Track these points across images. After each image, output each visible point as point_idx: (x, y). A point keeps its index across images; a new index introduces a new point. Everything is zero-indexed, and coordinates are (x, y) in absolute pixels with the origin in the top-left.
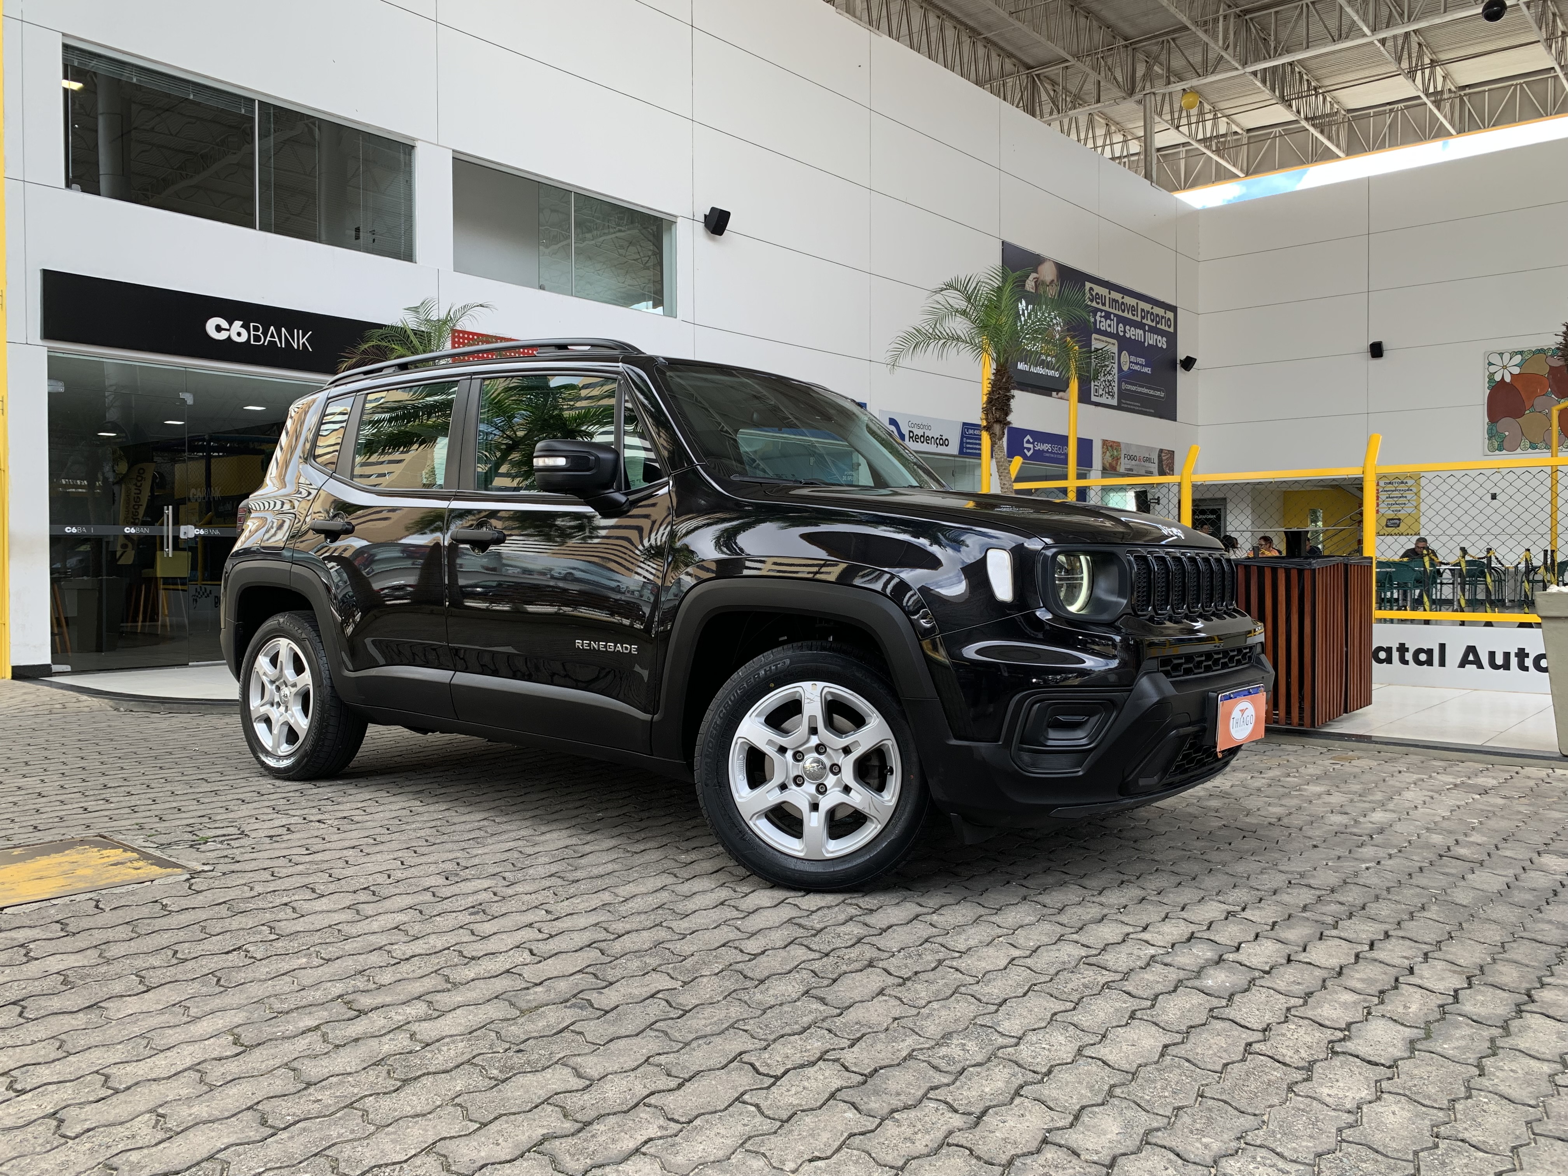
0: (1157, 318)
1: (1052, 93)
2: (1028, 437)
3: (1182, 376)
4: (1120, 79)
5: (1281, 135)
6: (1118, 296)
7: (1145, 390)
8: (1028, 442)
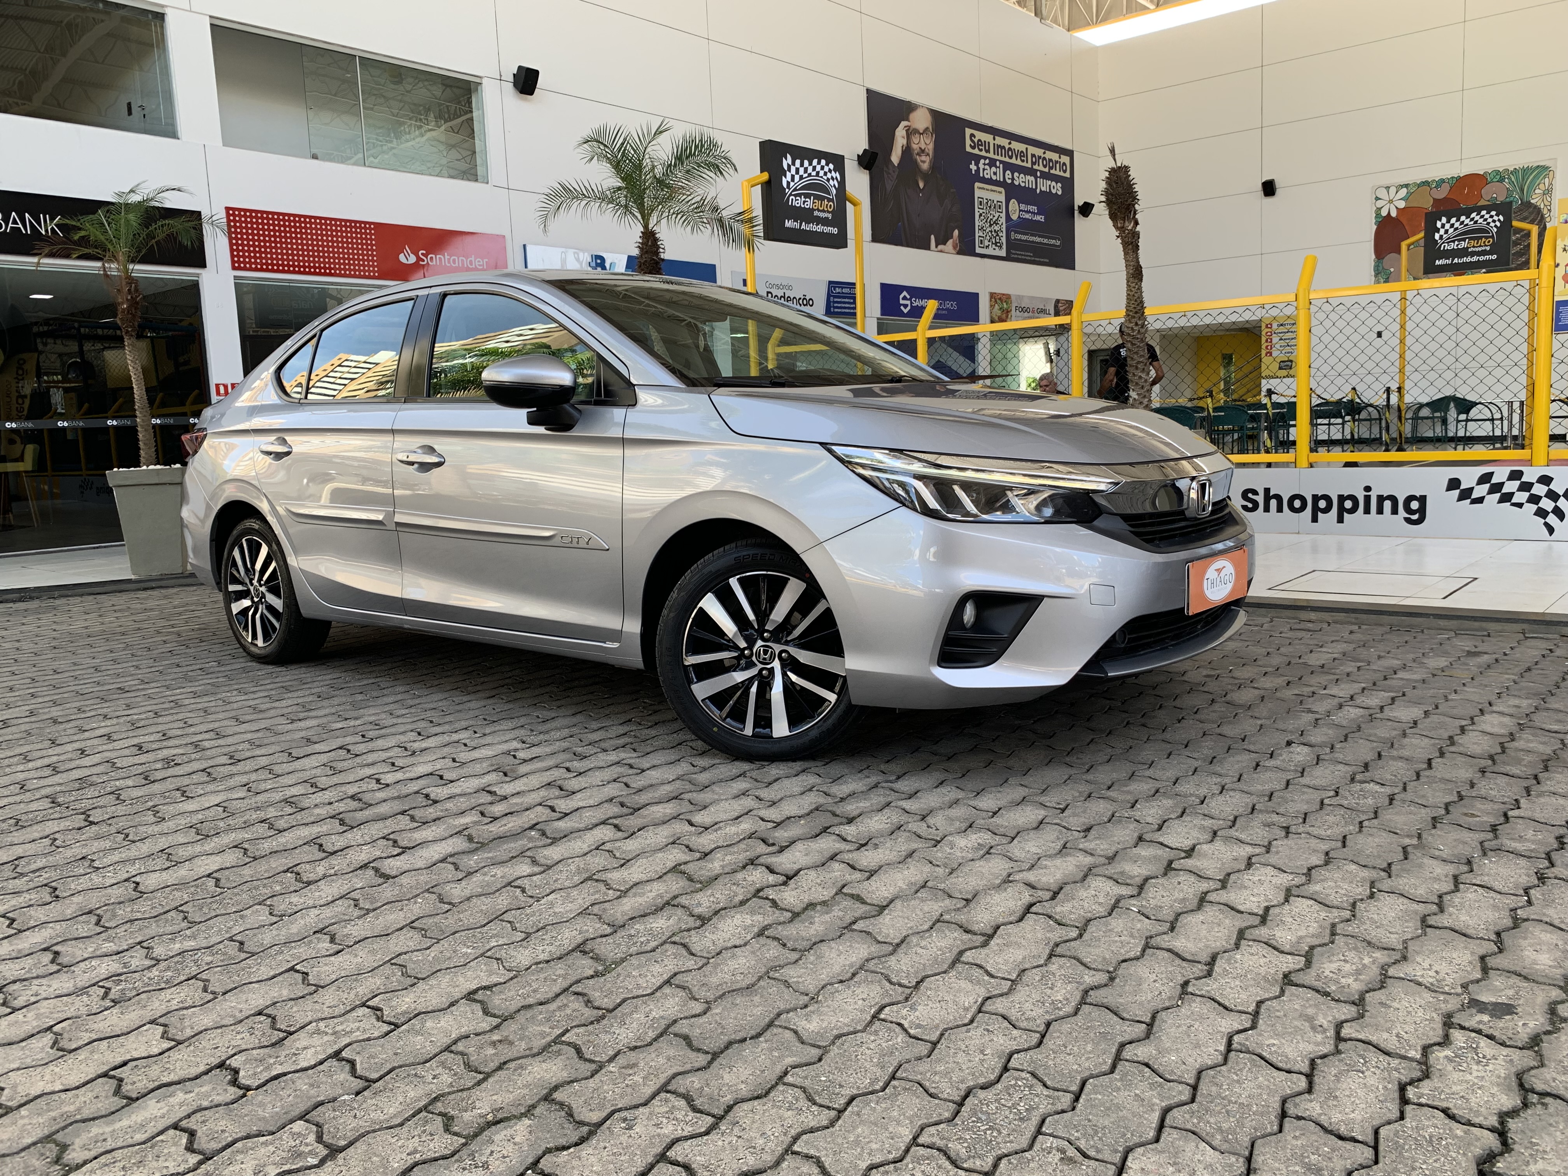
0: (1049, 163)
2: (905, 293)
3: (1080, 223)
6: (1003, 142)
7: (1038, 239)
8: (905, 298)
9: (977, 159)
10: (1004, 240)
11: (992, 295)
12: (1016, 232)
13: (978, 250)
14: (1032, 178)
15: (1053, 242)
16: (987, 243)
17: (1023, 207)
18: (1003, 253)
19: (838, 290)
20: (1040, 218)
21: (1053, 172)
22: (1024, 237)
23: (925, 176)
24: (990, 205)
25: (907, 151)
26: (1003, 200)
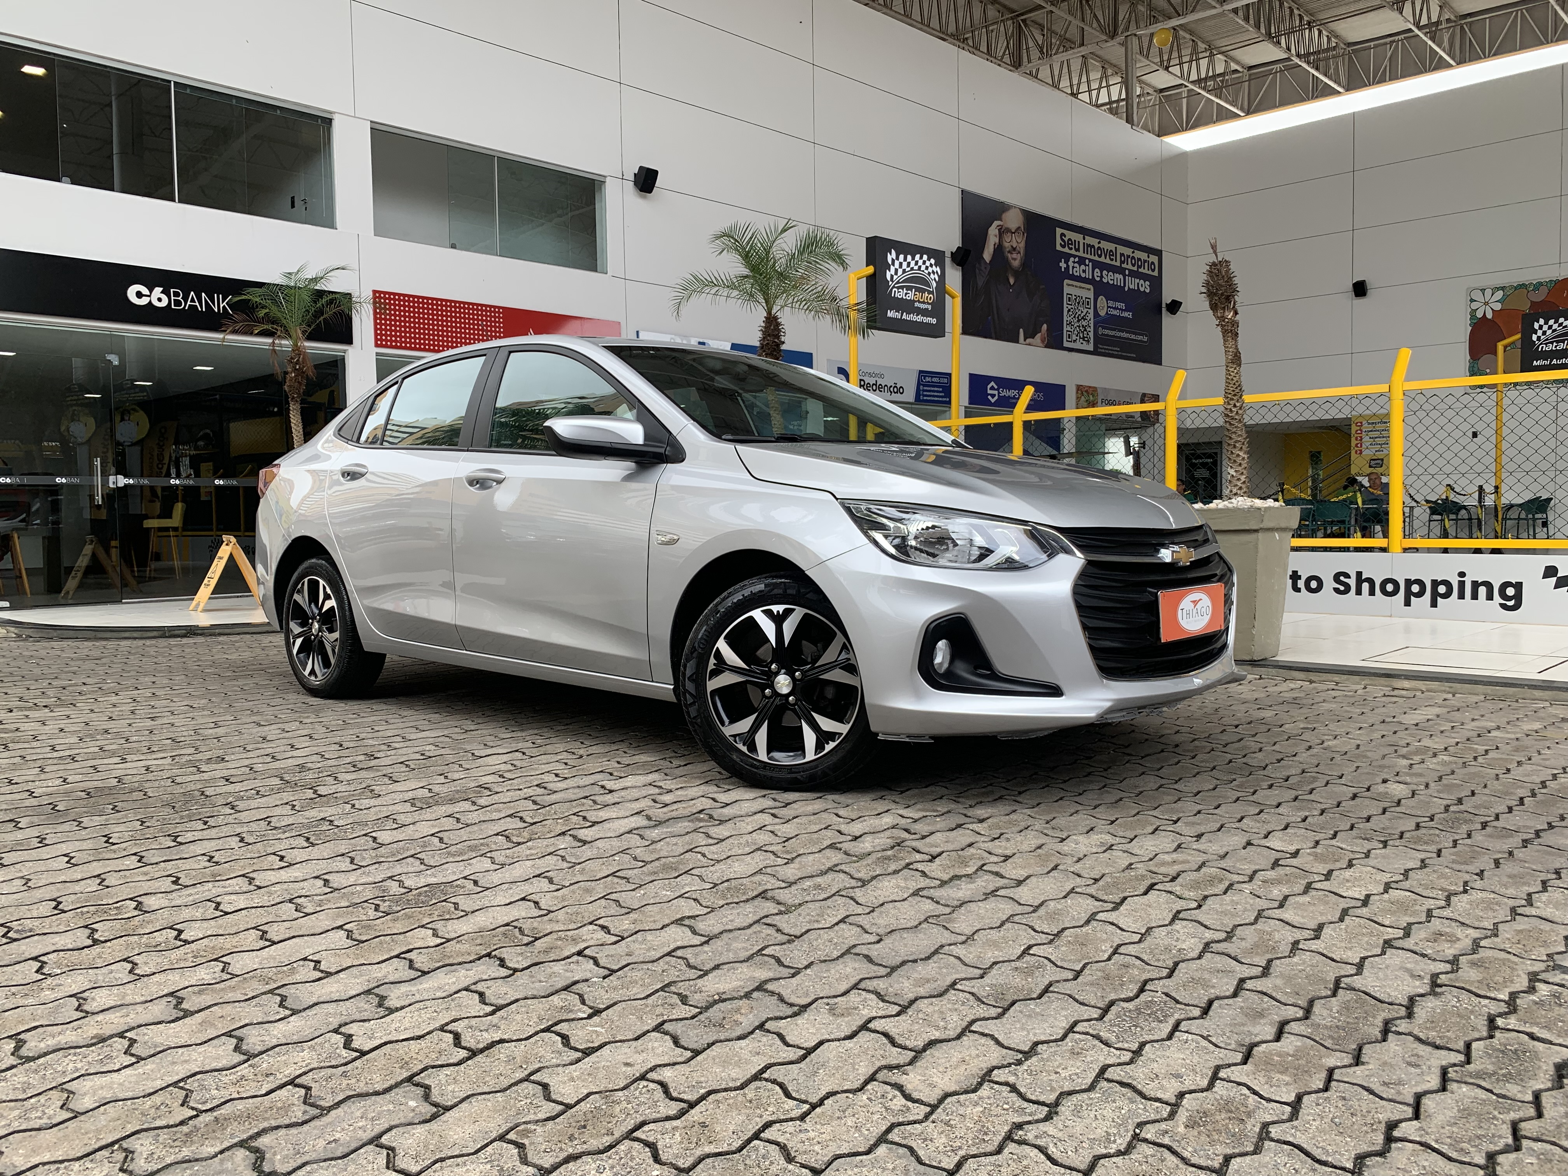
0: (1139, 262)
2: (992, 384)
3: (1167, 320)
4: (1102, 22)
6: (1093, 241)
7: (1125, 335)
8: (992, 388)
9: (1067, 257)
10: (1091, 334)
11: (1079, 388)
12: (1104, 328)
13: (1066, 344)
14: (1121, 277)
15: (1140, 338)
16: (1074, 337)
17: (1111, 303)
18: (1091, 347)
19: (928, 379)
20: (1128, 315)
21: (1141, 270)
22: (1112, 333)
23: (1016, 273)
24: (1079, 301)
25: (999, 249)
26: (1092, 297)
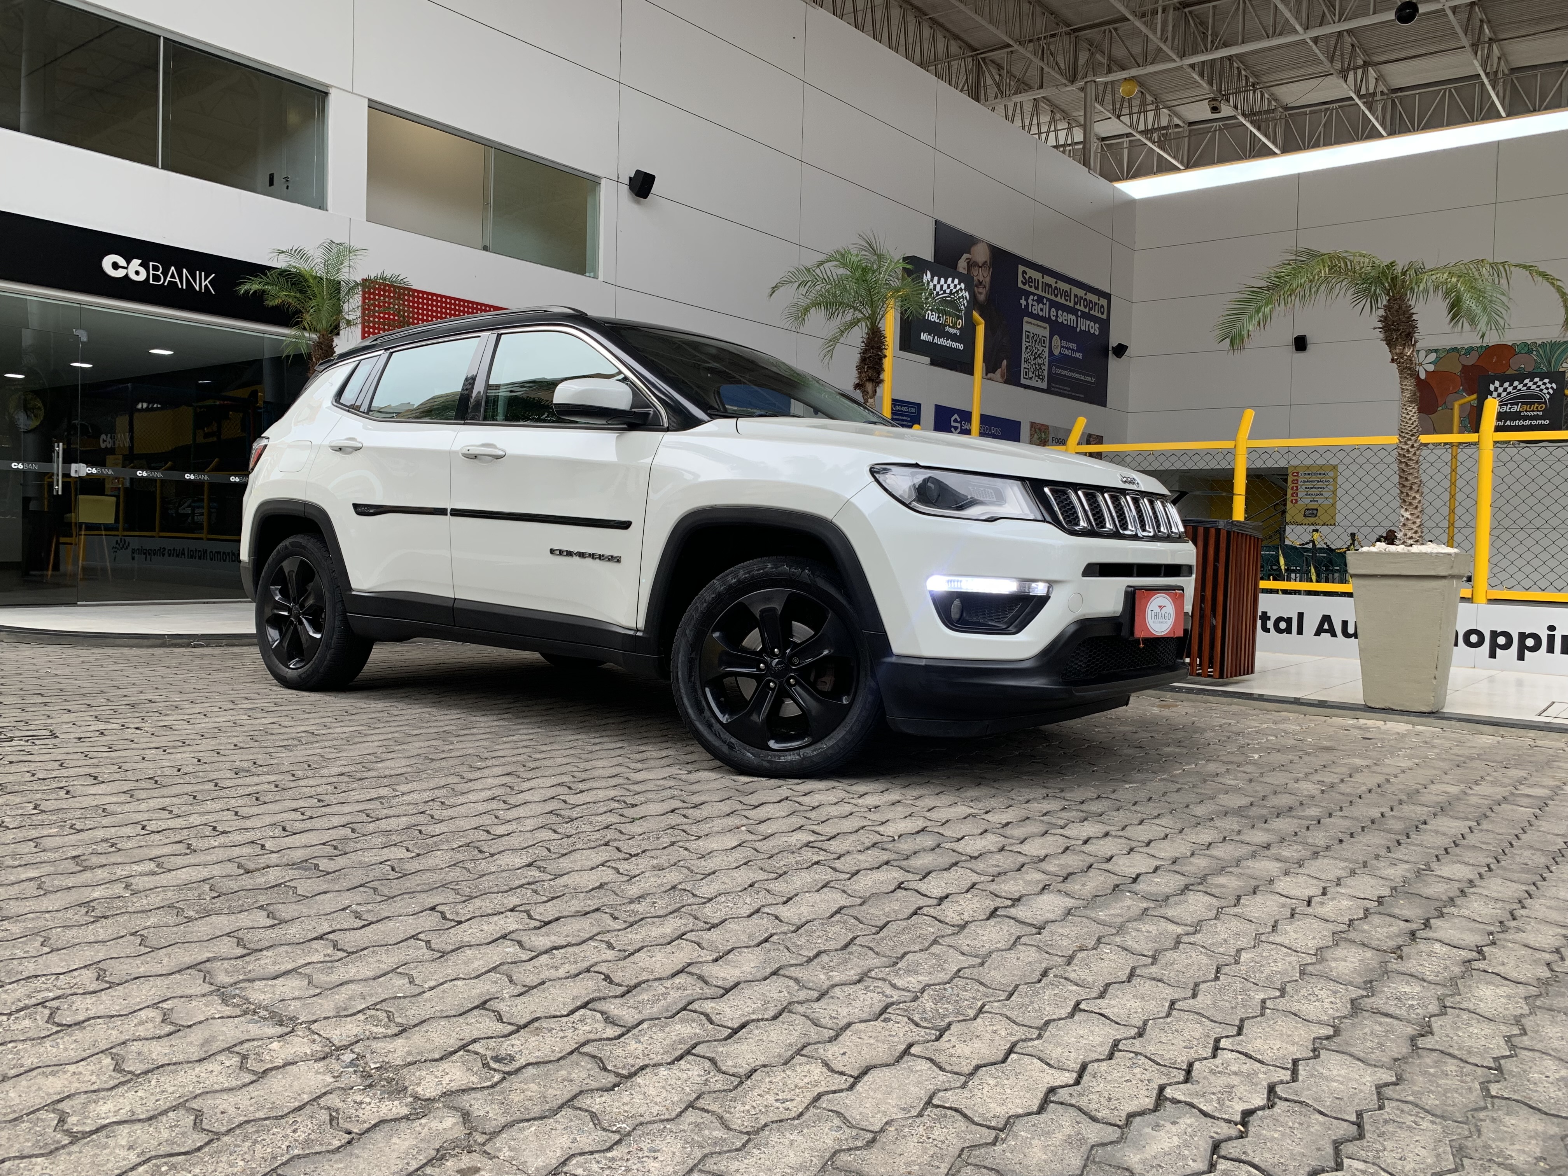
0: (1089, 304)
1: (997, 77)
2: (956, 416)
3: (1114, 363)
4: (1062, 66)
5: (1220, 129)
6: (1051, 281)
7: (1076, 375)
8: (956, 421)
9: (1027, 294)
10: (1046, 373)
11: (1033, 425)
12: (1057, 367)
13: (1023, 381)
14: (1074, 317)
15: (1088, 379)
16: (1030, 375)
17: (1064, 343)
18: (1044, 385)
19: (897, 408)
20: (1079, 355)
21: (1092, 312)
22: (1064, 372)
23: (982, 307)
24: (1035, 339)
26: (1047, 335)
